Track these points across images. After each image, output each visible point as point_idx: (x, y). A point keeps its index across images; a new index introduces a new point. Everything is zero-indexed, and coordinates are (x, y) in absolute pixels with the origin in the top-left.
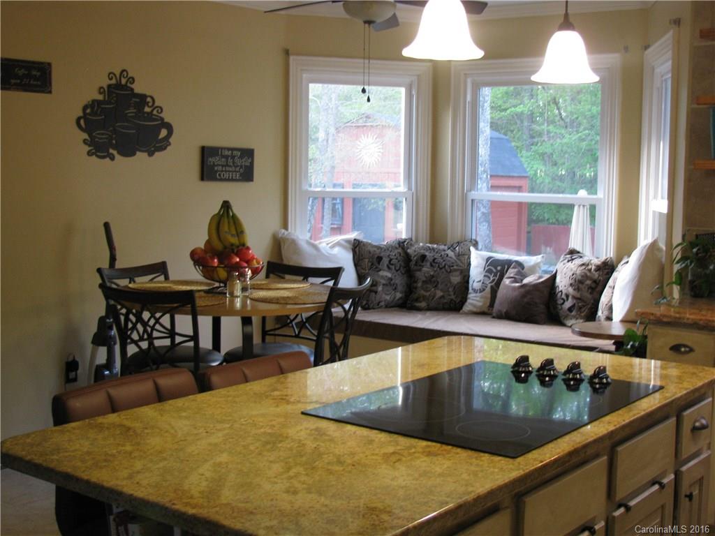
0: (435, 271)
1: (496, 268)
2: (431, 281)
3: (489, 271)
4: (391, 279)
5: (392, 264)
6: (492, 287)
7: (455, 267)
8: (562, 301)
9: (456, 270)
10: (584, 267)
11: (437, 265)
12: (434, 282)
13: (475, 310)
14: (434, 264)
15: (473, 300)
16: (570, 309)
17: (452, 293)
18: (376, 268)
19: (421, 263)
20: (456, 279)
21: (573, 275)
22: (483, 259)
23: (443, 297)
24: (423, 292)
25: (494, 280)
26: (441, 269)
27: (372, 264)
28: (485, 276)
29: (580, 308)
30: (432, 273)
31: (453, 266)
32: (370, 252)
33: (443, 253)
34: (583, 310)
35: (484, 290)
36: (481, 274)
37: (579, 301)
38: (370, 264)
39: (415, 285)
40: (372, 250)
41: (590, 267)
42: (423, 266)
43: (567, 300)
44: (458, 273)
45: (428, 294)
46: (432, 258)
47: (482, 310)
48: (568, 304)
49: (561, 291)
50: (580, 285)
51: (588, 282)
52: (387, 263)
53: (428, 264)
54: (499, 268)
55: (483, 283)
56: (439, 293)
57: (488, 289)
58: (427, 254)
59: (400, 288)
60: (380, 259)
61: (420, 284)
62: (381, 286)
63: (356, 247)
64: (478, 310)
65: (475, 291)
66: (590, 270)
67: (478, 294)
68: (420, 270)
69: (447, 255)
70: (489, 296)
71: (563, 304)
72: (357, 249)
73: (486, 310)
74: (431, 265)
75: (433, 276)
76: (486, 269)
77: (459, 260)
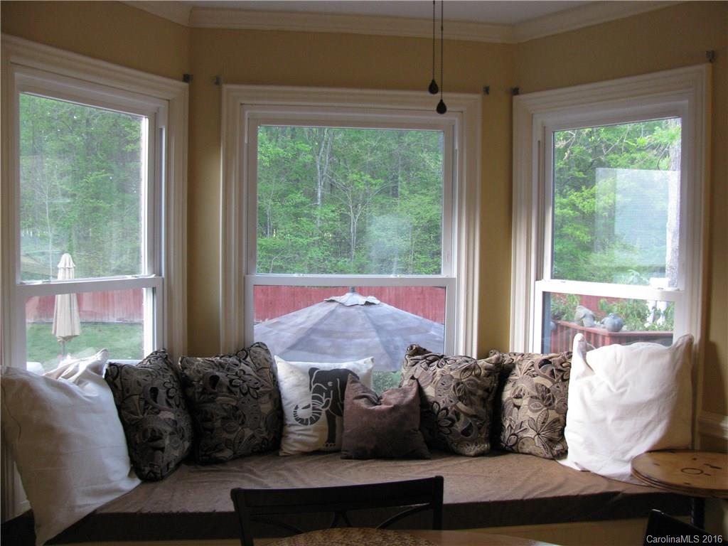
0: (238, 400)
1: (326, 386)
2: (235, 414)
3: (318, 390)
4: (175, 422)
5: (171, 398)
6: (327, 412)
7: (261, 389)
8: (450, 422)
9: (264, 393)
10: (468, 373)
11: (238, 390)
12: (240, 416)
13: (306, 449)
14: (233, 389)
15: (299, 435)
16: (466, 432)
17: (264, 429)
18: (153, 408)
19: (212, 390)
20: (266, 407)
21: (458, 384)
22: (304, 373)
23: (253, 436)
24: (226, 435)
25: (328, 401)
26: (245, 395)
27: (146, 403)
28: (314, 398)
29: (479, 428)
30: (234, 404)
31: (258, 388)
32: (139, 384)
33: (237, 369)
34: (482, 430)
35: (318, 418)
36: (306, 395)
37: (475, 419)
38: (142, 403)
39: (209, 425)
40: (140, 378)
41: (477, 371)
42: (217, 395)
43: (458, 419)
44: (266, 398)
45: (232, 437)
46: (228, 380)
47: (315, 449)
48: (459, 426)
49: (446, 409)
50: (473, 398)
51: (480, 392)
52: (165, 395)
53: (225, 390)
54: (330, 384)
55: (314, 409)
56: (248, 432)
57: (323, 417)
58: (217, 374)
59: (187, 434)
60: (154, 391)
61: (218, 424)
62: (168, 437)
63: (115, 378)
64: (311, 449)
65: (302, 421)
66: (478, 376)
67: (309, 426)
68: (213, 401)
69: (244, 372)
70: (326, 426)
71: (452, 425)
72: (118, 381)
73: (322, 447)
74: (230, 391)
75: (236, 408)
76: (313, 387)
77: (261, 377)
